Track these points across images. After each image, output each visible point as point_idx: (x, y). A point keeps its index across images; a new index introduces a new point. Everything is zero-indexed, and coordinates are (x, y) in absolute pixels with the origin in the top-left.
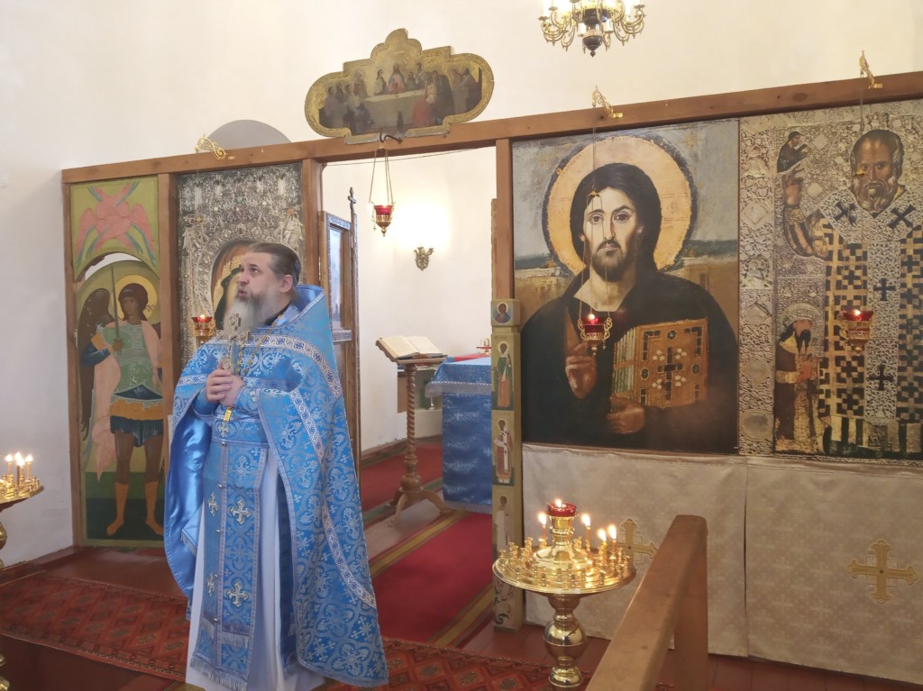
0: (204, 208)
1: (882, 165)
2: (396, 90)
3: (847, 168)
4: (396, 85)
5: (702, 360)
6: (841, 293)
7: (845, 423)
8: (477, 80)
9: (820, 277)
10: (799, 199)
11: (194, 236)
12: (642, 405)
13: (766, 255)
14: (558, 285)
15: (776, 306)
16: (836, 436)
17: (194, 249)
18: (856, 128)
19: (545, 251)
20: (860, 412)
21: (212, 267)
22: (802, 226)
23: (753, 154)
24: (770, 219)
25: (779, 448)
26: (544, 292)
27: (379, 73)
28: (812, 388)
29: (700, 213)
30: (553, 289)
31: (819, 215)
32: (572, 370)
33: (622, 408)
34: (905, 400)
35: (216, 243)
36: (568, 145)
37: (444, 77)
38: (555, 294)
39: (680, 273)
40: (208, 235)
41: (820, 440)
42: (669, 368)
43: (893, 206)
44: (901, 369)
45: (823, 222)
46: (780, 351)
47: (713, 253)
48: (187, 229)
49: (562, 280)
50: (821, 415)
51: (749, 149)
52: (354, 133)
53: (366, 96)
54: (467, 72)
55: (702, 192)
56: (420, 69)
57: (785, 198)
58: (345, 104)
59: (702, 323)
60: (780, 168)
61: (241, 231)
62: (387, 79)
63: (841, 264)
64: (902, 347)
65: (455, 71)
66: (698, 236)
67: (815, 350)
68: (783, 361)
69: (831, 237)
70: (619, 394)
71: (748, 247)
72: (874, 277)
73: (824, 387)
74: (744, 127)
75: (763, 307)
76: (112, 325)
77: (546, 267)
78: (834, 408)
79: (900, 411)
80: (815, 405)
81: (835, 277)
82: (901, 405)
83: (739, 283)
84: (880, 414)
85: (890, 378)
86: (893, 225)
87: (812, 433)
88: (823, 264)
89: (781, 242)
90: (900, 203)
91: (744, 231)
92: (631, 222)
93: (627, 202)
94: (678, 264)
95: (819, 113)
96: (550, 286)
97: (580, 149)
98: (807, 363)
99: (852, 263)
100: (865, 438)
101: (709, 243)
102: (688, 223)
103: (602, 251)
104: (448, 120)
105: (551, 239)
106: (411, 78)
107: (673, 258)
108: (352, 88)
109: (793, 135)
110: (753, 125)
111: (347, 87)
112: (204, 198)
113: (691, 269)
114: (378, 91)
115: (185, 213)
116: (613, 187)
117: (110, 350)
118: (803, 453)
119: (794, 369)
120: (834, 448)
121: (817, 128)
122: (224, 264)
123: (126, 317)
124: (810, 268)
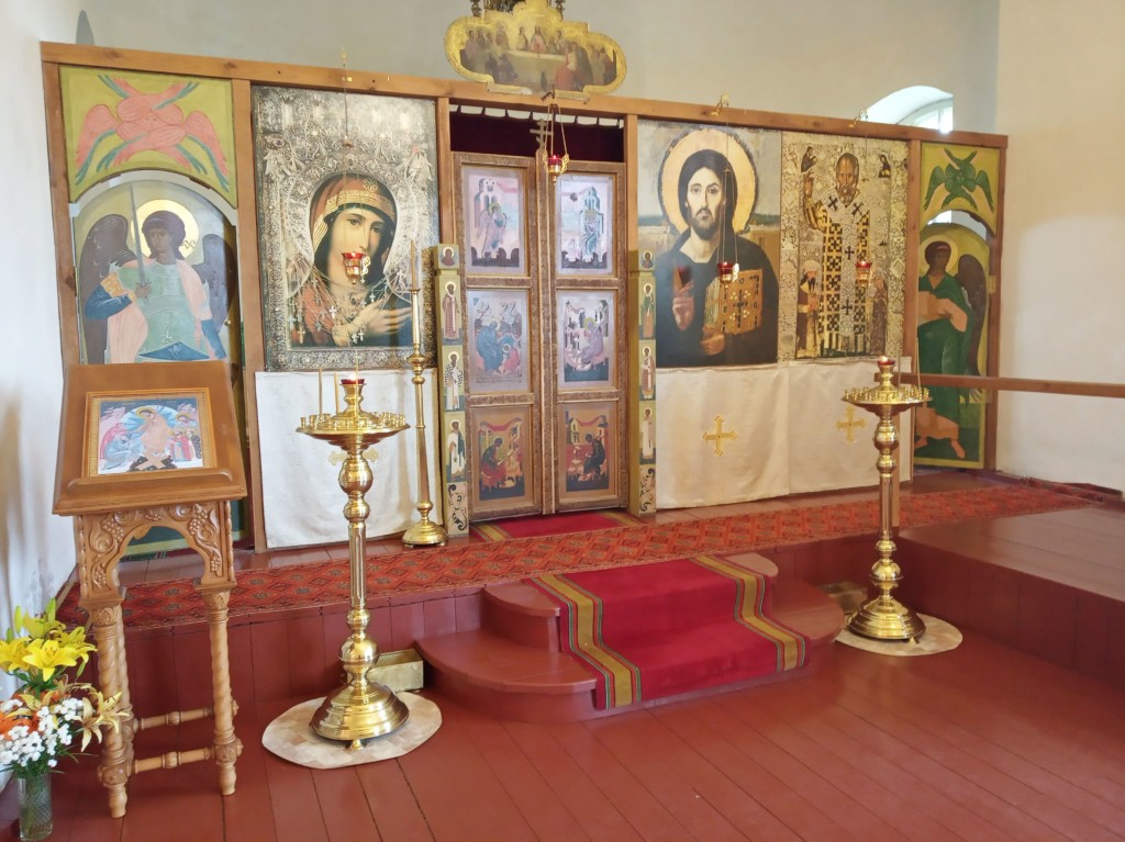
0: (294, 130)
1: (850, 175)
2: (538, 50)
3: (834, 175)
4: (538, 46)
5: (759, 299)
6: (830, 254)
7: (831, 335)
8: (612, 60)
9: (820, 243)
10: (811, 191)
11: (281, 160)
12: (723, 332)
13: (795, 227)
14: (668, 241)
15: (799, 261)
16: (826, 346)
17: (282, 176)
18: (839, 150)
19: (660, 213)
20: (837, 329)
21: (310, 200)
22: (813, 209)
23: (789, 158)
24: (796, 203)
25: (799, 356)
26: (659, 246)
27: (521, 30)
28: (815, 316)
29: (760, 195)
30: (665, 243)
31: (820, 203)
32: (677, 309)
33: (711, 336)
34: (857, 320)
35: (315, 173)
36: (678, 129)
37: (583, 50)
38: (667, 247)
39: (748, 236)
40: (304, 162)
41: (819, 348)
42: (740, 305)
43: (854, 201)
44: (856, 302)
45: (822, 208)
46: (801, 293)
47: (766, 223)
48: (271, 152)
49: (672, 237)
50: (820, 332)
51: (787, 153)
52: (497, 81)
53: (508, 47)
54: (603, 50)
55: (762, 180)
56: (560, 36)
57: (805, 189)
58: (487, 51)
59: (759, 272)
60: (803, 170)
61: (351, 162)
62: (529, 37)
63: (830, 235)
64: (857, 288)
65: (593, 47)
66: (759, 211)
67: (817, 290)
68: (802, 298)
69: (826, 217)
70: (709, 325)
71: (786, 221)
72: (845, 245)
73: (821, 314)
74: (784, 138)
75: (792, 262)
76: (134, 263)
77: (660, 225)
78: (826, 327)
79: (855, 327)
80: (817, 326)
81: (828, 244)
82: (856, 323)
83: (780, 245)
84: (847, 330)
85: (851, 308)
86: (854, 213)
87: (815, 345)
88: (822, 235)
89: (802, 219)
90: (857, 200)
91: (784, 210)
92: (719, 196)
93: (716, 180)
94: (746, 230)
95: (822, 136)
96: (663, 241)
97: (686, 134)
98: (813, 300)
99: (836, 236)
100: (840, 345)
101: (765, 216)
102: (753, 200)
103: (701, 215)
104: (588, 88)
105: (665, 203)
106: (552, 42)
107: (744, 224)
108: (494, 37)
109: (809, 148)
110: (790, 137)
111: (489, 35)
112: (296, 118)
113: (754, 234)
114: (521, 47)
115: (266, 132)
116: (708, 167)
117: (131, 297)
118: (810, 358)
119: (806, 304)
120: (825, 353)
121: (821, 146)
122: (329, 196)
123: (155, 254)
124: (816, 237)
